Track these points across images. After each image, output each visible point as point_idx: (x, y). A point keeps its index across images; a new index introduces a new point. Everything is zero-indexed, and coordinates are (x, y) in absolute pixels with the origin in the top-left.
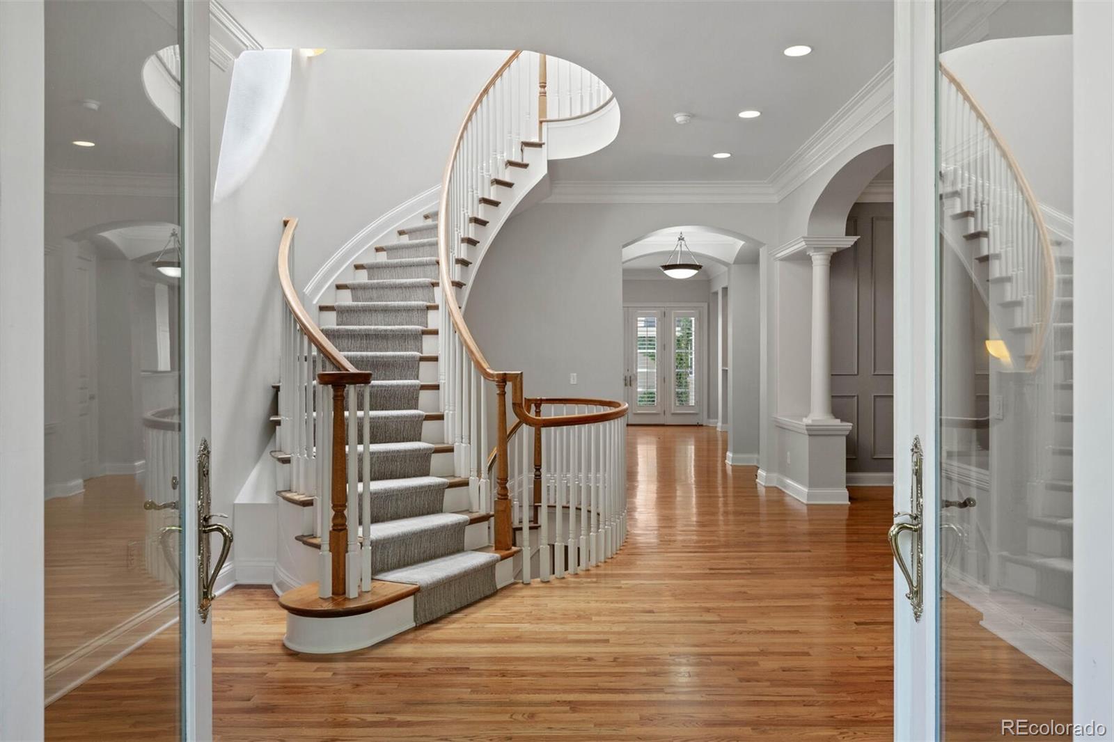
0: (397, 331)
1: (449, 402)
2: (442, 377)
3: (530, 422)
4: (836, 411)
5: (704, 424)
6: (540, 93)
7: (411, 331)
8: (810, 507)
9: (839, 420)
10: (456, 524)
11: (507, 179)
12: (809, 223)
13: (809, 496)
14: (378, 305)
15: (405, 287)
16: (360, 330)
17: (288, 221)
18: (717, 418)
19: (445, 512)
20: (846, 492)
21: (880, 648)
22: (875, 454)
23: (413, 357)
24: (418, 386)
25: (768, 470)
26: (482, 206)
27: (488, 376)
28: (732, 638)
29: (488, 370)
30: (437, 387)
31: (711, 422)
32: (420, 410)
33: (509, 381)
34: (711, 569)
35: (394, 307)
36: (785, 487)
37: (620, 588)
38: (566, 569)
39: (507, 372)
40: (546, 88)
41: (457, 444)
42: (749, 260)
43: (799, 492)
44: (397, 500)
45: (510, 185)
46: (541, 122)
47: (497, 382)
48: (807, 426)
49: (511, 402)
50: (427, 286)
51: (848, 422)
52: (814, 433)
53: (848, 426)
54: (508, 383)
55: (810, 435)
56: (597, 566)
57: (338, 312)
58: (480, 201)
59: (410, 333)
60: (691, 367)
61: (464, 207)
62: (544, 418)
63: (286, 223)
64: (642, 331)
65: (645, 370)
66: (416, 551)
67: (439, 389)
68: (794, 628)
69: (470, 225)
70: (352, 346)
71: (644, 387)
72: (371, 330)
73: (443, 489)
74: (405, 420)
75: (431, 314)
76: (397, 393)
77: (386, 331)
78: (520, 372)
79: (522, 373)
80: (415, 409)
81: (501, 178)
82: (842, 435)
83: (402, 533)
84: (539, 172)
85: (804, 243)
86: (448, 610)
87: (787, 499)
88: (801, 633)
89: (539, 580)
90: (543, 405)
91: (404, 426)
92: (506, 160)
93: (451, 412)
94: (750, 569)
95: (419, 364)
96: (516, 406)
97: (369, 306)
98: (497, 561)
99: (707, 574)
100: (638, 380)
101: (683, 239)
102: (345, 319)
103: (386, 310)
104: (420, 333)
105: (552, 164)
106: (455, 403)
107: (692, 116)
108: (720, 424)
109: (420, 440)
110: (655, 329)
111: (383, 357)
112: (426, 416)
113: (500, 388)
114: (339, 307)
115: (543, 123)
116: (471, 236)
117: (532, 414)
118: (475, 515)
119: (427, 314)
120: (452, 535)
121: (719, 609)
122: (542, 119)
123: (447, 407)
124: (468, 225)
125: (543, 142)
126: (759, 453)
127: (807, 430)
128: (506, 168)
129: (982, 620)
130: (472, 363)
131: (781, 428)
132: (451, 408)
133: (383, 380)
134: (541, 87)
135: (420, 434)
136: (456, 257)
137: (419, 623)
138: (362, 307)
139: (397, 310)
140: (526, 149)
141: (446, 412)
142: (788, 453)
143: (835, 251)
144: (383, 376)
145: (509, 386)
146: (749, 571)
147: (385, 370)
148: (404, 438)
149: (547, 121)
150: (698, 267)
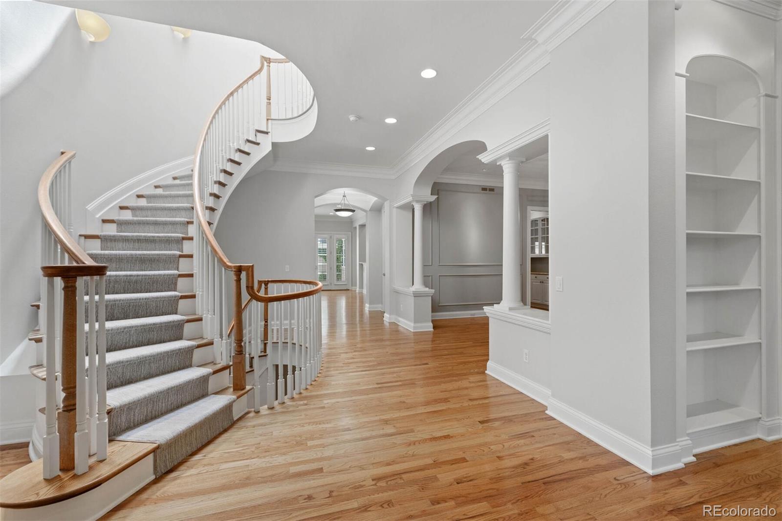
0: (162, 237)
1: (199, 286)
2: (195, 268)
3: (259, 299)
4: (426, 284)
5: (350, 289)
6: (267, 103)
7: (174, 237)
8: (415, 334)
9: (428, 288)
10: (201, 377)
11: (246, 150)
12: (414, 187)
13: (414, 328)
14: (149, 220)
15: (173, 210)
16: (133, 236)
17: (64, 153)
18: (356, 286)
19: (193, 367)
20: (431, 324)
21: (506, 445)
22: (439, 304)
23: (174, 255)
24: (176, 274)
25: (390, 314)
26: (229, 164)
27: (227, 267)
28: (411, 450)
29: (228, 264)
30: (191, 275)
31: (353, 288)
32: (178, 292)
33: (244, 271)
34: (377, 384)
35: (162, 221)
36: (399, 322)
37: (323, 408)
38: (286, 394)
39: (242, 265)
40: (271, 101)
41: (205, 315)
42: (377, 210)
43: (408, 325)
44: (150, 363)
45: (248, 154)
46: (268, 120)
47: (235, 271)
48: (413, 292)
49: (245, 286)
50: (189, 209)
52: (417, 295)
53: (433, 291)
54: (243, 272)
55: (414, 296)
56: (307, 389)
57: (118, 224)
58: (228, 160)
59: (173, 239)
60: (342, 262)
61: (216, 162)
62: (269, 296)
63: (62, 153)
64: (320, 246)
65: (322, 264)
66: (164, 405)
67: (193, 277)
68: (445, 433)
69: (221, 174)
70: (126, 247)
71: (321, 272)
72: (141, 236)
73: (193, 349)
74: (164, 299)
75: (190, 226)
76: (159, 279)
77: (154, 237)
78: (251, 265)
79: (253, 266)
80: (174, 291)
81: (242, 148)
82: (429, 295)
83: (148, 394)
84: (266, 148)
85: (411, 198)
86: (190, 452)
87: (400, 329)
88: (452, 437)
89: (266, 406)
90: (269, 285)
91: (163, 304)
92: (245, 139)
93: (201, 293)
94: (400, 381)
95: (178, 260)
96: (250, 288)
97: (143, 221)
98: (234, 401)
99: (376, 388)
100: (318, 269)
101: (345, 196)
102: (123, 229)
103: (156, 223)
104: (181, 238)
105: (274, 145)
106: (203, 287)
107: (359, 118)
108: (358, 289)
109: (176, 313)
110: (326, 244)
111: (149, 255)
112: (181, 296)
113: (236, 276)
114: (118, 220)
116: (222, 180)
117: (262, 294)
118: (218, 367)
119: (188, 226)
120: (198, 385)
121: (393, 420)
122: (268, 118)
123: (198, 289)
124: (220, 175)
125: (269, 131)
126: (382, 304)
127: (414, 294)
128: (246, 144)
129: (547, 410)
130: (216, 258)
131: (397, 292)
132: (201, 290)
133: (150, 270)
134: (267, 99)
135: (177, 309)
136: (210, 192)
137: (159, 474)
138: (137, 221)
139: (165, 224)
140: (258, 134)
141: (198, 292)
142: (401, 305)
143: (426, 203)
144: (150, 268)
145: (243, 275)
146: (400, 383)
147: (151, 264)
148: (163, 313)
149: (272, 119)
150: (353, 211)
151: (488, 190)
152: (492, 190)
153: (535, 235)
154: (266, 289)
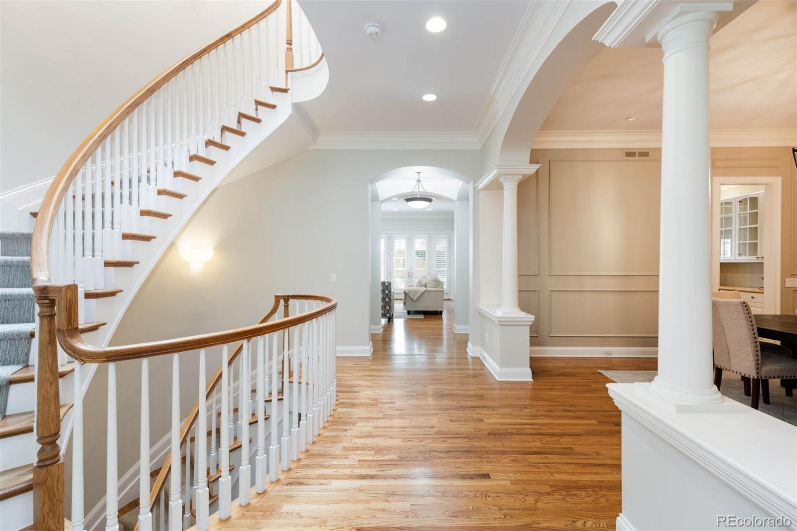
4: (523, 305)
6: (287, 49)
8: (501, 385)
9: (524, 313)
12: (500, 155)
13: (500, 374)
20: (529, 371)
22: (551, 333)
25: (474, 344)
36: (485, 359)
40: (292, 45)
43: (494, 369)
46: (287, 72)
48: (499, 317)
51: (531, 314)
52: (505, 323)
53: (531, 317)
55: (501, 326)
81: (249, 114)
82: (527, 325)
84: (285, 112)
85: (496, 171)
87: (485, 371)
90: (290, 300)
92: (255, 101)
101: (420, 181)
105: (297, 107)
115: (289, 73)
122: (287, 69)
125: (288, 88)
127: (499, 321)
134: (288, 44)
140: (275, 93)
142: (487, 335)
143: (521, 177)
149: (292, 71)
150: (430, 200)
151: (637, 155)
152: (644, 154)
153: (725, 227)
154: (286, 306)
